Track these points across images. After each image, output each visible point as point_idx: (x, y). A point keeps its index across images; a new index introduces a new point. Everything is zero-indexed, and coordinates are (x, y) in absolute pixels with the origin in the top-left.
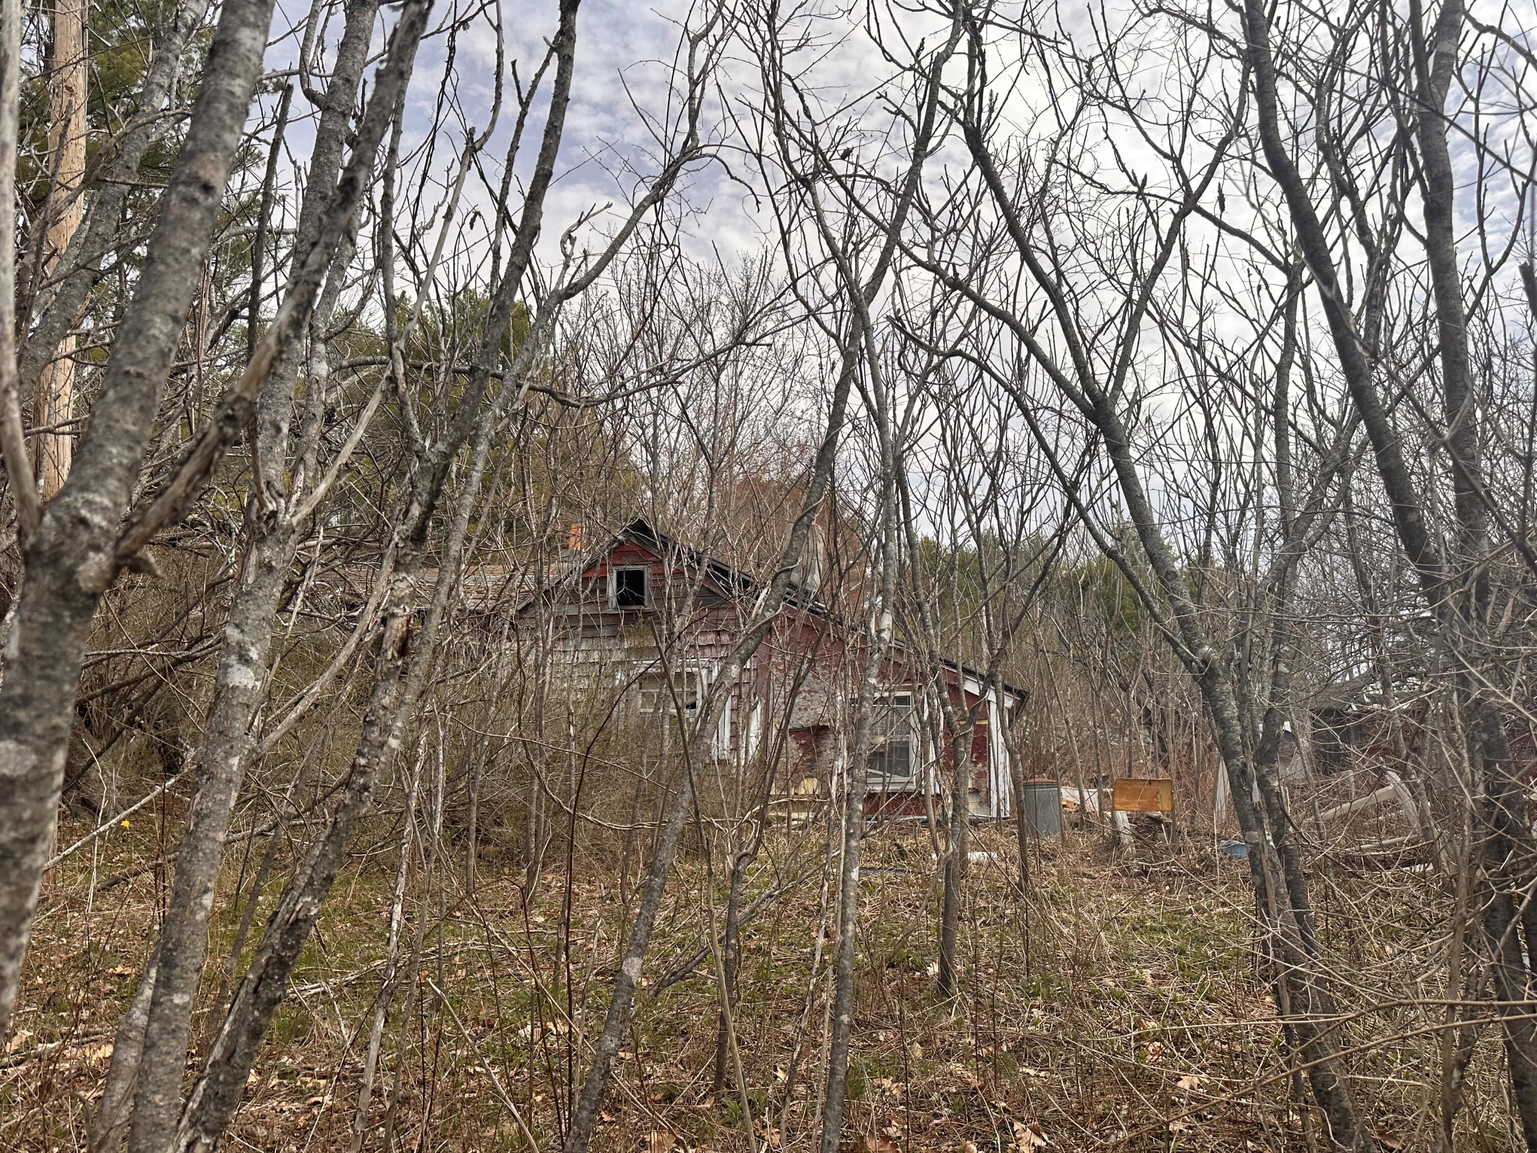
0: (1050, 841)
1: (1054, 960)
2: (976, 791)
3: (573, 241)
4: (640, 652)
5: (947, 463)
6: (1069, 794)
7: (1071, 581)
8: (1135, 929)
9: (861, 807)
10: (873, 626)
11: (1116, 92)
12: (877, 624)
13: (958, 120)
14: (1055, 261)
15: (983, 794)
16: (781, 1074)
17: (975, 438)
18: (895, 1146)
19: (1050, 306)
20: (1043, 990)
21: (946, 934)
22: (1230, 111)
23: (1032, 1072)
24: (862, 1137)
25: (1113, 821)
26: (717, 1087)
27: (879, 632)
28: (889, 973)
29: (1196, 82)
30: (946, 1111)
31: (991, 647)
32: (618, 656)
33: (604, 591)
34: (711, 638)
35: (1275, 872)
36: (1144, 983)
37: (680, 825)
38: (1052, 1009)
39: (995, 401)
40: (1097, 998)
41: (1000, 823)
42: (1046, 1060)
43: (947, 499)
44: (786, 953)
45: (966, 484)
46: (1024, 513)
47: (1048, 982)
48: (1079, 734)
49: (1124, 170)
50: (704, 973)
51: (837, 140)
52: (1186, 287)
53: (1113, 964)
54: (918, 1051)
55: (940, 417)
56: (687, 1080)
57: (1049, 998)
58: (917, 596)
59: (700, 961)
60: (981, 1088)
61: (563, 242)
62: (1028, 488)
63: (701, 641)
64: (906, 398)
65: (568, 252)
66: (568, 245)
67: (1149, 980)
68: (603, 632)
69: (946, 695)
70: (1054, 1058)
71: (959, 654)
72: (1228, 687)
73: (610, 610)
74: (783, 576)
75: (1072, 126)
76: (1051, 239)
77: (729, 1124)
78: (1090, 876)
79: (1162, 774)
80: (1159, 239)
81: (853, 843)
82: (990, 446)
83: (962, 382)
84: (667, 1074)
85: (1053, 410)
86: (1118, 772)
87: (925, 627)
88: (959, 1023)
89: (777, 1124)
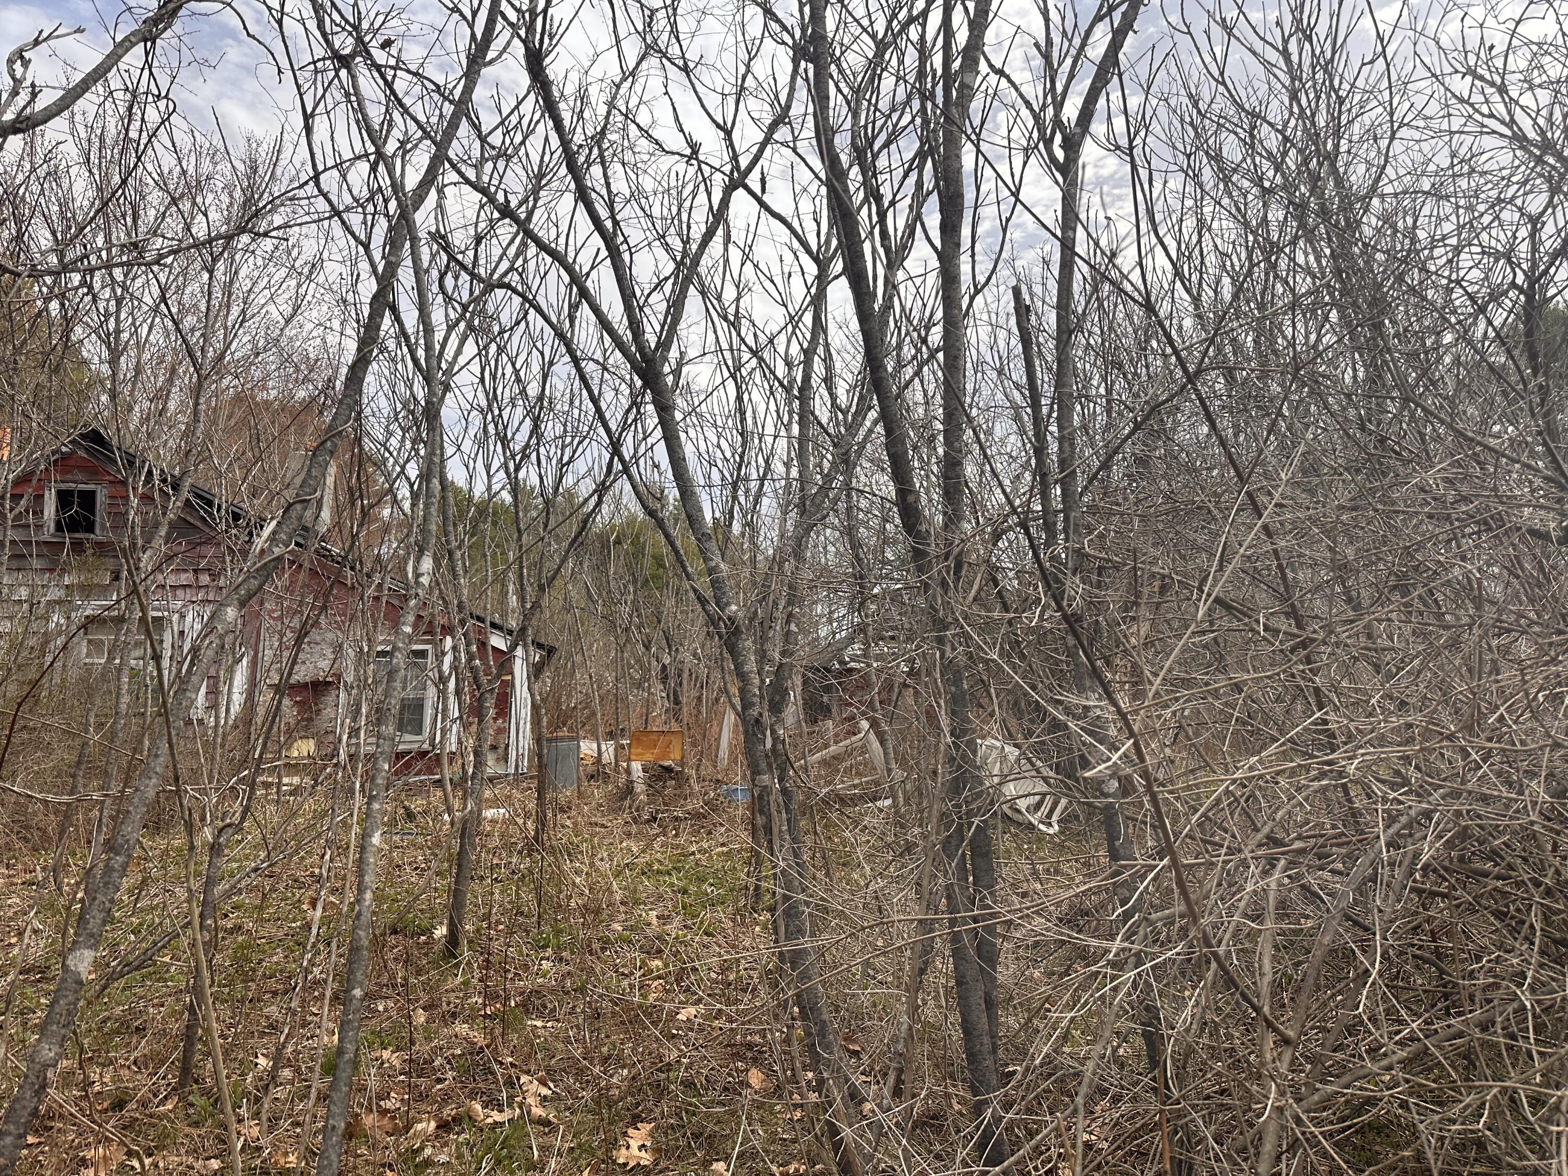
0: (567, 793)
1: (567, 910)
2: (494, 748)
3: (26, 64)
4: (87, 591)
5: (484, 403)
6: (588, 748)
7: (603, 539)
8: (644, 873)
9: (386, 767)
10: (410, 569)
11: (674, 50)
12: (415, 568)
13: (519, 36)
14: (611, 208)
15: (501, 751)
16: (262, 1061)
17: (518, 380)
18: (394, 1118)
19: (604, 253)
20: (553, 941)
21: (457, 895)
22: (777, 97)
23: (539, 1023)
24: (357, 1115)
25: (628, 771)
26: (182, 1084)
27: (418, 575)
28: (392, 940)
29: (750, 60)
30: (450, 1075)
31: (522, 599)
32: (55, 594)
33: (39, 513)
34: (186, 578)
35: (779, 812)
36: (649, 924)
37: (151, 793)
38: (561, 959)
39: (539, 344)
40: (606, 943)
41: (519, 777)
42: (553, 1010)
43: (482, 441)
44: (270, 929)
45: (505, 428)
46: (563, 466)
47: (558, 933)
48: (599, 688)
49: (682, 130)
50: (167, 959)
51: (376, 26)
52: (727, 261)
53: (622, 909)
54: (420, 1017)
55: (479, 354)
56: (142, 1084)
57: (559, 948)
58: (448, 542)
59: (164, 947)
60: (488, 1046)
61: (10, 62)
62: (568, 440)
63: (172, 580)
64: (444, 327)
65: (18, 75)
66: (18, 65)
67: (655, 921)
68: (36, 563)
69: (474, 648)
70: (561, 1007)
71: (489, 607)
72: (749, 643)
73: (46, 537)
74: (299, 507)
75: (633, 74)
76: (608, 185)
77: (196, 1124)
78: (603, 826)
79: (675, 727)
80: (711, 207)
81: (376, 806)
82: (533, 390)
83: (506, 318)
84: (117, 1079)
85: (597, 362)
86: (635, 723)
87: (455, 576)
88: (466, 983)
89: (256, 1115)
